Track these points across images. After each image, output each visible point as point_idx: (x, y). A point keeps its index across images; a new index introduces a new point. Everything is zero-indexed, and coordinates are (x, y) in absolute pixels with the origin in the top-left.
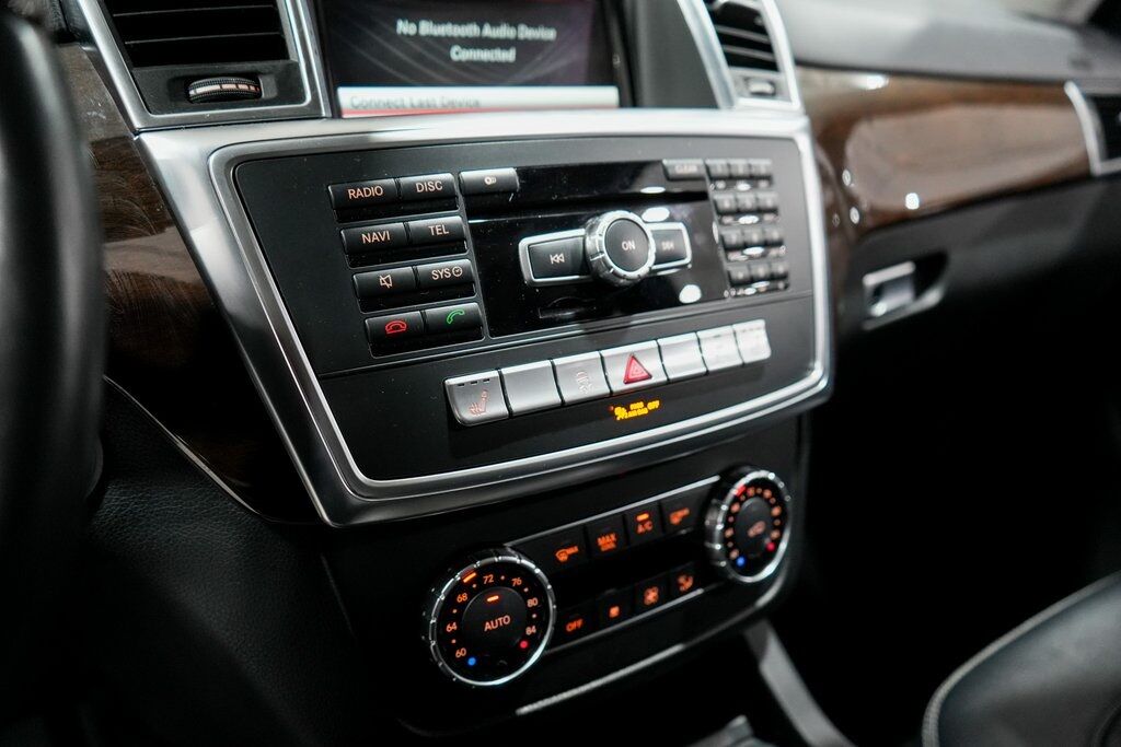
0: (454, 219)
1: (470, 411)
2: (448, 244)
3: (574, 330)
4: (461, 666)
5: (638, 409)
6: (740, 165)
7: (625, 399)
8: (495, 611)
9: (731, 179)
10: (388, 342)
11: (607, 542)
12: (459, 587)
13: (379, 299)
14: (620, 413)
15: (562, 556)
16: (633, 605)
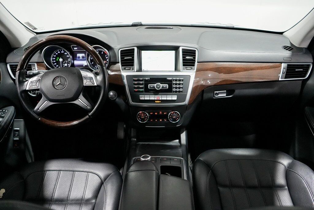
0: (143, 82)
1: (141, 99)
2: (142, 84)
3: (153, 93)
4: (139, 120)
5: (158, 102)
6: (178, 79)
7: (157, 100)
8: (143, 116)
9: (176, 80)
10: (135, 92)
11: (156, 114)
12: (140, 113)
13: (135, 88)
14: (156, 102)
15: (151, 113)
16: (159, 120)
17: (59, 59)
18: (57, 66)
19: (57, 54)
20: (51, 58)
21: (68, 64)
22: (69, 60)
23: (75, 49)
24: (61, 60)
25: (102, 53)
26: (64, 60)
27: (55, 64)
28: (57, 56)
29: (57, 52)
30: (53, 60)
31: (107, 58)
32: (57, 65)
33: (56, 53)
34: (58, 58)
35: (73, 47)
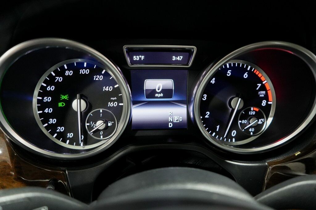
17: (69, 103)
18: (61, 129)
19: (60, 79)
20: (36, 98)
21: (106, 122)
22: (111, 104)
23: (136, 58)
24: (78, 105)
25: (246, 76)
26: (89, 108)
27: (53, 121)
28: (61, 89)
29: (61, 73)
30: (42, 105)
31: (262, 94)
32: (59, 124)
33: (58, 74)
34: (65, 97)
35: (132, 52)
